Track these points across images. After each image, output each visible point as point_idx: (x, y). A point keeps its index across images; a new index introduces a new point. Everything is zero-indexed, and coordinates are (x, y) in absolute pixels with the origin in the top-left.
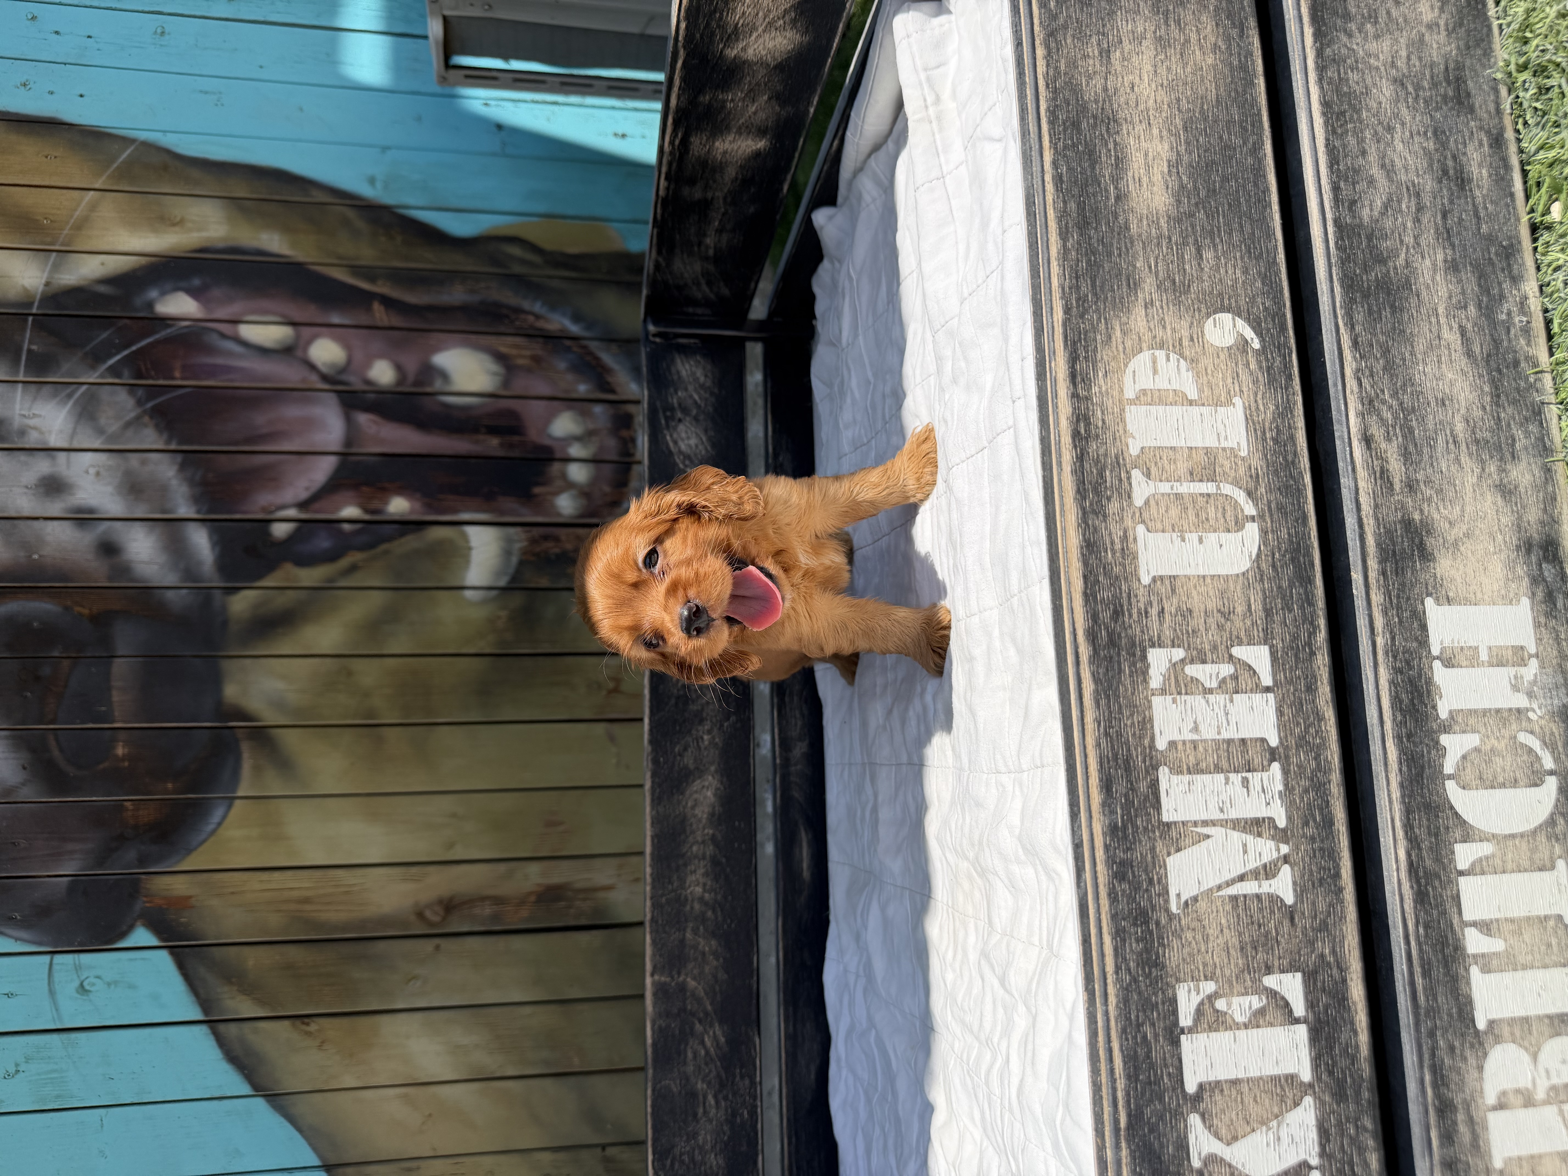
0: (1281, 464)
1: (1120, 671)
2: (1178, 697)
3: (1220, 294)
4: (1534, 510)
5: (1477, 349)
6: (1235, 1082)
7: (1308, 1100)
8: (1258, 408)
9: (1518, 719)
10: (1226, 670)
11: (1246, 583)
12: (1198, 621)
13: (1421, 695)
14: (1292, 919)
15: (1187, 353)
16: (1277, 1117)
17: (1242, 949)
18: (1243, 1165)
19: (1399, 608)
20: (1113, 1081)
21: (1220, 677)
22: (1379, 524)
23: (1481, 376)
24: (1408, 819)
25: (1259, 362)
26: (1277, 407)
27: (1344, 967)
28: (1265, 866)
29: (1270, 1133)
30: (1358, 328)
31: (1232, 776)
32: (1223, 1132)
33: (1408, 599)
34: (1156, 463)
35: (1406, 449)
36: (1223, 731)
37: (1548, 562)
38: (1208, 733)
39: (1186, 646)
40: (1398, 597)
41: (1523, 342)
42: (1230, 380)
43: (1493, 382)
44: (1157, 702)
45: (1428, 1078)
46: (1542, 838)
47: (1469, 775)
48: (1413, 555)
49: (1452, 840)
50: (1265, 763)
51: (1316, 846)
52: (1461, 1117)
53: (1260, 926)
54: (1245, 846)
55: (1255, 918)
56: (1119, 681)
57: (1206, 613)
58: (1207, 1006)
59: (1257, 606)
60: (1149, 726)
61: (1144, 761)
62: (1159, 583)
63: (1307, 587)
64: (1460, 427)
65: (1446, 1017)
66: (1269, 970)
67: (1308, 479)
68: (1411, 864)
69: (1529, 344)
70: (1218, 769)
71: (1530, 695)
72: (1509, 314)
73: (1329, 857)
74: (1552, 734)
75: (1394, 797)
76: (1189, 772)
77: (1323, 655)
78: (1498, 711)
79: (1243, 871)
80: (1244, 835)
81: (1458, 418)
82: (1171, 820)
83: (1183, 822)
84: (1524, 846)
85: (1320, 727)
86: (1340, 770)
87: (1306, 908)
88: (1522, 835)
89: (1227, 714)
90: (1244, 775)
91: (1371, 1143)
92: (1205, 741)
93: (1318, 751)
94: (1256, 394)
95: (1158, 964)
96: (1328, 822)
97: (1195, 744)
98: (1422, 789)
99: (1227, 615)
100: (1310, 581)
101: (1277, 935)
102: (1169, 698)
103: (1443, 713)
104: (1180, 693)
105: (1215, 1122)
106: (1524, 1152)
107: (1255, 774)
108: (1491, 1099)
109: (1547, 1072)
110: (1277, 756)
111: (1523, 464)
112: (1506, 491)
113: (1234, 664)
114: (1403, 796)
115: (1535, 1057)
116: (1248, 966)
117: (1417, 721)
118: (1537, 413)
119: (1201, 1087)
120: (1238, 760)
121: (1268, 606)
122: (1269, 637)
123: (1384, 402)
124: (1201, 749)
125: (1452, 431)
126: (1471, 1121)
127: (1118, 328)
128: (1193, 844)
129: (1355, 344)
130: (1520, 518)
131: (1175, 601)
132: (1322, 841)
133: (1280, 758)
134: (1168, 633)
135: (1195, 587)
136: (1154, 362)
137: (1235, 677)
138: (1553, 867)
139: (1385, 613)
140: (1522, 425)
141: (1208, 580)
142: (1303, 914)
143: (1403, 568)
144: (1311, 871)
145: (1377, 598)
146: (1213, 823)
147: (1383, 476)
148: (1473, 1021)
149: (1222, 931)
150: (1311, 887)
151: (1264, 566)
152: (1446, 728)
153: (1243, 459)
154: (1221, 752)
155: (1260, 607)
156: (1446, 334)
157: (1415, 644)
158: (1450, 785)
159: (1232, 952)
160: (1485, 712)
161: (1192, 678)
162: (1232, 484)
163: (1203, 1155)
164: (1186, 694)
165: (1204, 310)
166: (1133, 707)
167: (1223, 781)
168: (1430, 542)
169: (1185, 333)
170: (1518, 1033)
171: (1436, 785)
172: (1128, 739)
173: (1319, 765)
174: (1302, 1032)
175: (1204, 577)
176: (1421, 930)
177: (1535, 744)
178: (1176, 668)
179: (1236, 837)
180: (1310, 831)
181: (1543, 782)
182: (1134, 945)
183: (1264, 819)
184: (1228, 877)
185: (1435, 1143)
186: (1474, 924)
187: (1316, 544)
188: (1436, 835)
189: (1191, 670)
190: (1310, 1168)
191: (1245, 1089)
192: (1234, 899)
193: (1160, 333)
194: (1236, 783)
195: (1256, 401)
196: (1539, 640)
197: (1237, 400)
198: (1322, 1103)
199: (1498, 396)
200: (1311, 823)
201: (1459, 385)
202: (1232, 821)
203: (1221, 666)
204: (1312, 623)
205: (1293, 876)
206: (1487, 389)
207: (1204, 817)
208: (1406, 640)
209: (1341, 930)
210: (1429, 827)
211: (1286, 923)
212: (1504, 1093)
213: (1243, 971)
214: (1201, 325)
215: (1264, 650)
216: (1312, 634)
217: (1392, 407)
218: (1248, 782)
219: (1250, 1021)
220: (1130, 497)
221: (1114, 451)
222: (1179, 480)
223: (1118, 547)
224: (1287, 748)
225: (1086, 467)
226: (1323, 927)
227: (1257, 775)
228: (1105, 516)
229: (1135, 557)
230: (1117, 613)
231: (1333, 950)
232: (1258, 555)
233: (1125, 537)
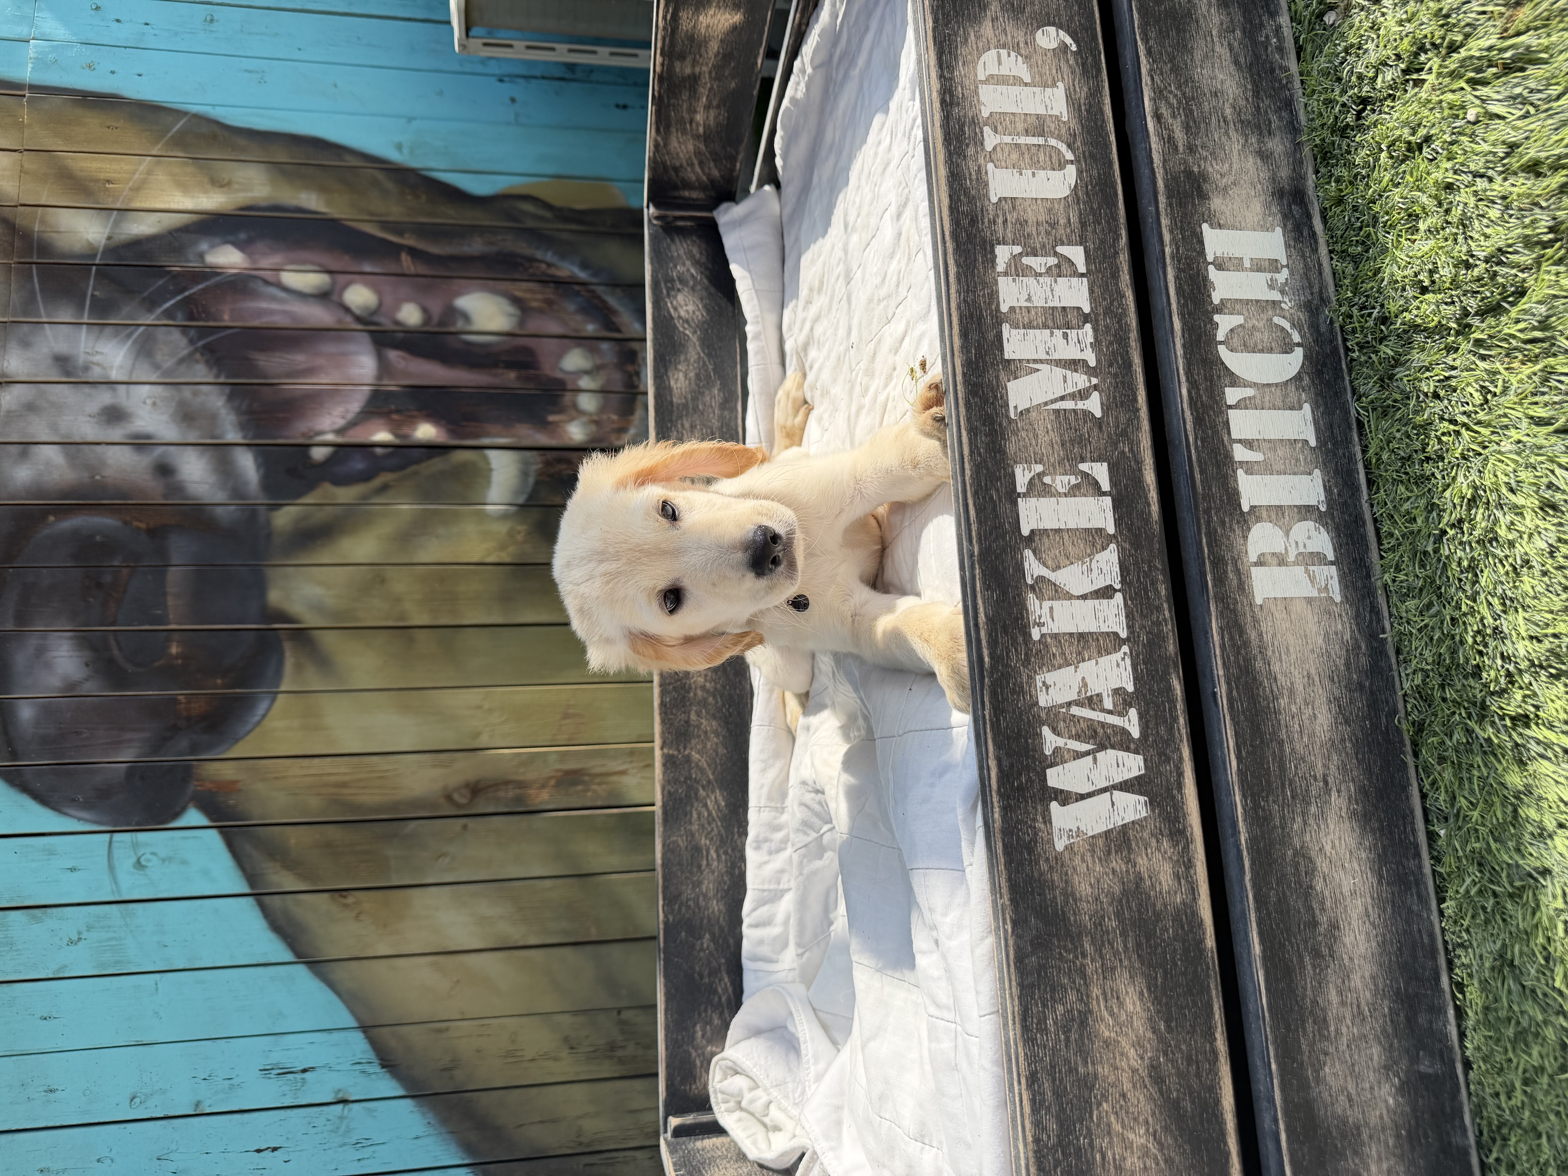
0: (1092, 127)
1: (975, 260)
2: (1017, 278)
3: (1048, 14)
4: (1286, 168)
5: (1242, 60)
6: (1059, 531)
7: (1113, 547)
8: (1075, 90)
9: (1274, 308)
10: (1052, 261)
11: (1066, 204)
12: (1031, 229)
13: (1199, 288)
14: (1100, 427)
15: (1023, 52)
16: (1089, 555)
17: (1063, 445)
18: (1065, 586)
19: (1182, 229)
21: (1048, 266)
22: (1167, 173)
23: (1245, 78)
24: (1189, 369)
25: (1076, 60)
26: (1089, 89)
27: (1140, 461)
28: (1080, 391)
29: (1085, 566)
30: (1151, 42)
31: (1056, 331)
32: (1050, 562)
33: (1189, 223)
34: (1001, 123)
35: (1187, 124)
36: (1049, 301)
37: (1296, 204)
38: (1038, 302)
39: (1022, 244)
40: (1181, 222)
41: (1277, 57)
42: (1054, 71)
43: (1254, 82)
44: (1001, 280)
45: (1204, 541)
46: (1292, 388)
47: (1236, 342)
48: (1193, 195)
49: (1223, 385)
50: (1080, 324)
51: (1118, 380)
52: (1230, 568)
53: (1076, 431)
54: (1065, 378)
55: (1073, 425)
56: (975, 267)
57: (1037, 223)
58: (1037, 480)
59: (1074, 220)
60: (995, 297)
61: (992, 320)
62: (1003, 201)
63: (1112, 208)
64: (1228, 111)
65: (1218, 501)
66: (1083, 459)
67: (1113, 138)
68: (1191, 399)
69: (1282, 58)
70: (1045, 326)
71: (1282, 292)
72: (1267, 37)
73: (1129, 388)
74: (1299, 319)
75: (1178, 353)
76: (1024, 328)
78: (1257, 301)
79: (1064, 393)
80: (1064, 370)
81: (1227, 105)
82: (1011, 358)
83: (1019, 360)
84: (1279, 393)
85: (1122, 301)
86: (1137, 331)
87: (1111, 420)
88: (1277, 385)
89: (1052, 290)
90: (1065, 331)
91: (1161, 578)
92: (1036, 307)
93: (1120, 318)
94: (1074, 81)
95: (1002, 452)
96: (1128, 365)
97: (1028, 309)
98: (1200, 349)
99: (1053, 225)
100: (1115, 204)
101: (1089, 436)
102: (1010, 278)
103: (1216, 300)
104: (1018, 275)
105: (1044, 556)
106: (1279, 596)
107: (1073, 330)
108: (1253, 557)
109: (1297, 543)
110: (1089, 320)
111: (1277, 139)
112: (1264, 156)
113: (1058, 257)
114: (1185, 354)
115: (1287, 534)
116: (1068, 456)
117: (1196, 304)
118: (1288, 104)
119: (1033, 532)
120: (1060, 321)
121: (1083, 220)
122: (1084, 240)
123: (1171, 92)
124: (1033, 312)
125: (1222, 114)
126: (1238, 572)
127: (972, 34)
128: (1027, 374)
129: (1149, 52)
130: (1274, 174)
131: (1015, 214)
132: (1123, 377)
133: (1092, 320)
134: (1009, 235)
135: (1029, 206)
136: (999, 57)
137: (1058, 266)
138: (1301, 408)
139: (1171, 232)
140: (1276, 112)
141: (1039, 202)
142: (1108, 424)
143: (1185, 203)
144: (1114, 396)
146: (1041, 362)
147: (1169, 141)
148: (1240, 505)
149: (1048, 432)
150: (1114, 407)
151: (1080, 193)
152: (1219, 310)
153: (1064, 122)
154: (1047, 315)
155: (1077, 221)
156: (1218, 48)
157: (1194, 254)
158: (1222, 349)
159: (1055, 446)
160: (1248, 302)
161: (1027, 265)
162: (1056, 139)
163: (1035, 576)
164: (1023, 276)
165: (1035, 25)
166: (984, 283)
167: (1049, 334)
168: (1206, 187)
169: (1022, 39)
170: (1274, 517)
171: (1211, 347)
172: (981, 305)
173: (1121, 326)
174: (1108, 501)
175: (1036, 199)
176: (1199, 443)
177: (1287, 325)
178: (1015, 259)
179: (1059, 371)
180: (1114, 370)
181: (1292, 351)
182: (983, 438)
183: (1079, 360)
184: (1052, 397)
186: (1240, 441)
187: (1119, 181)
188: (1211, 381)
189: (1027, 261)
190: (1115, 590)
191: (1066, 536)
192: (1057, 412)
193: (1003, 39)
194: (1058, 336)
195: (1074, 85)
196: (1289, 257)
197: (1060, 84)
198: (1123, 549)
199: (1258, 92)
200: (1115, 365)
201: (1228, 83)
202: (1056, 360)
203: (1048, 258)
204: (1115, 232)
205: (1101, 399)
206: (1249, 87)
207: (1036, 357)
208: (1187, 250)
209: (1138, 436)
210: (1205, 376)
211: (1096, 429)
212: (1263, 554)
213: (1064, 459)
214: (1033, 33)
215: (1080, 250)
216: (1116, 239)
217: (1176, 95)
218: (1067, 335)
219: (1069, 491)
220: (982, 144)
221: (970, 114)
222: (1018, 134)
223: (974, 177)
224: (1097, 315)
225: (951, 124)
226: (1124, 434)
227: (1074, 332)
228: (965, 156)
229: (987, 184)
230: (973, 221)
231: (1131, 450)
232: (1076, 186)
233: (979, 171)
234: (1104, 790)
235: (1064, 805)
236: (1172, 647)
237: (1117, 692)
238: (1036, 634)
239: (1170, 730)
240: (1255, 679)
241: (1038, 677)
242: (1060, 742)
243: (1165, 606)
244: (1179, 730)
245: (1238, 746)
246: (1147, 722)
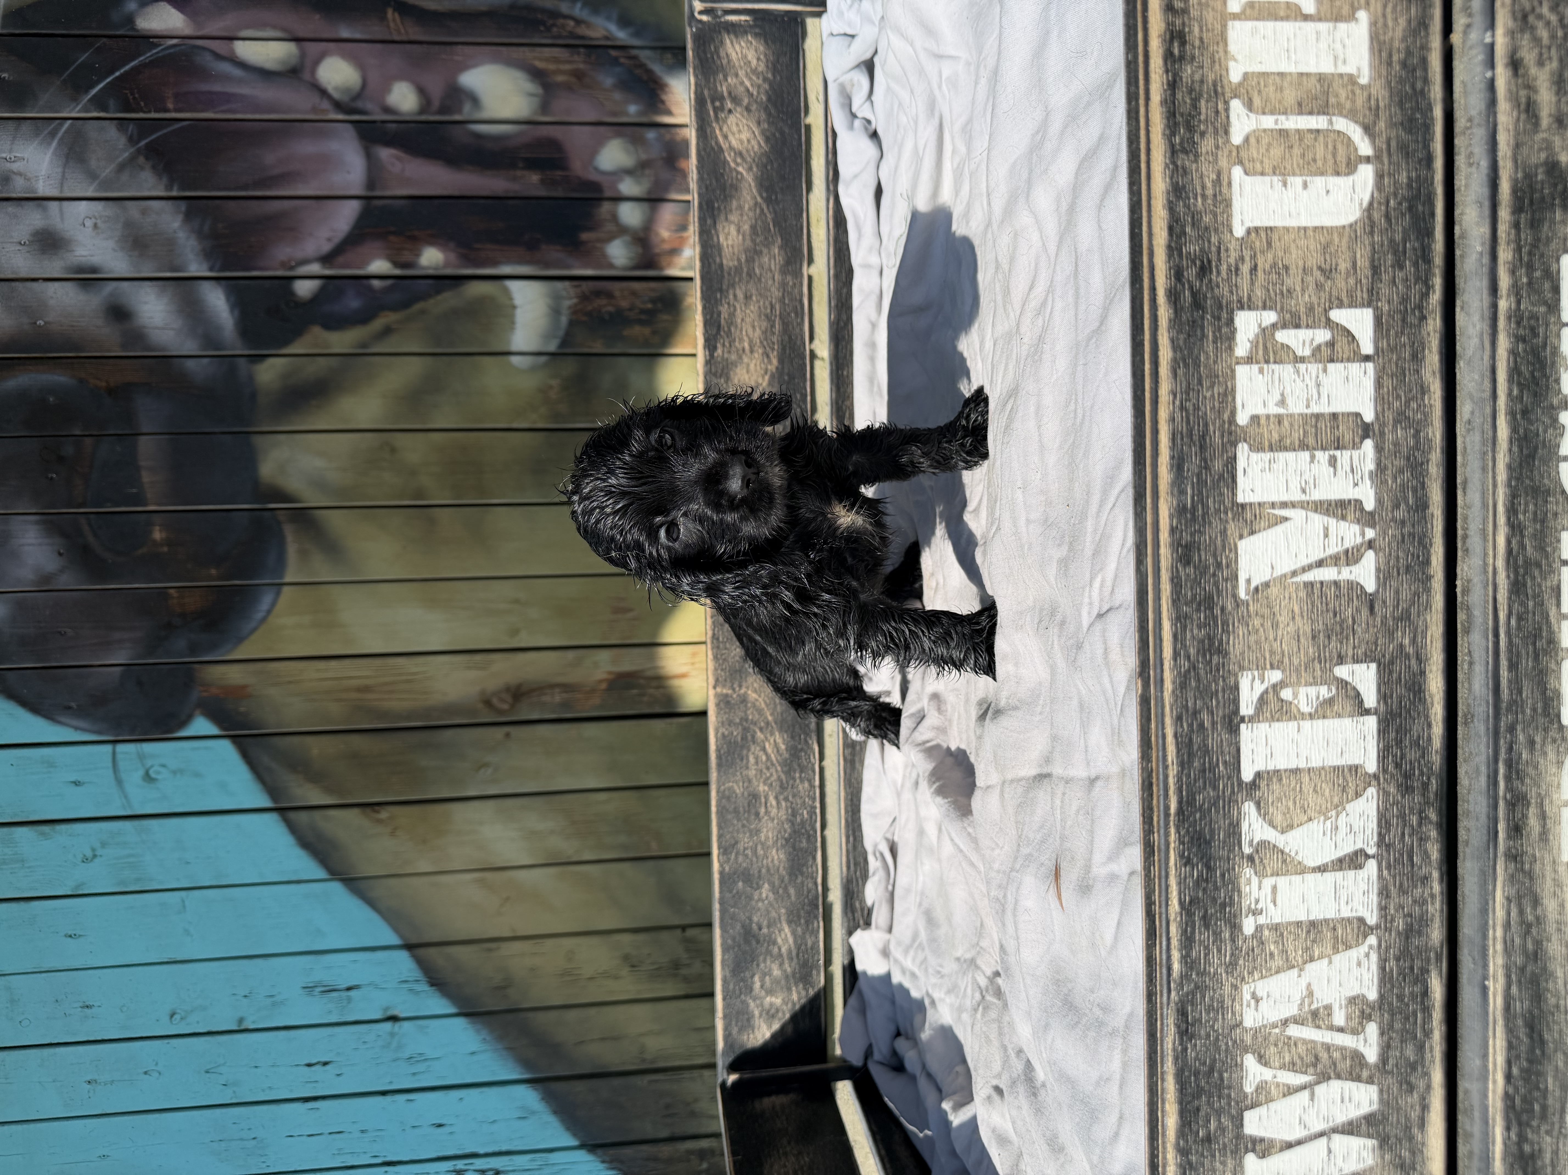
0: (1407, 93)
1: (1203, 336)
2: (1265, 366)
6: (1296, 771)
7: (1372, 791)
8: (1385, 25)
10: (1322, 335)
11: (1353, 236)
12: (1294, 281)
13: (1543, 367)
14: (1372, 609)
16: (1337, 807)
17: (1314, 637)
18: (1297, 853)
19: (1529, 267)
20: (1166, 767)
21: (1315, 344)
22: (1517, 168)
24: (1513, 504)
26: (1409, 22)
27: (1423, 658)
28: (1347, 551)
29: (1328, 823)
31: (1319, 454)
32: (1279, 819)
33: (1542, 256)
34: (1259, 92)
35: (1561, 75)
36: (1312, 404)
38: (1296, 407)
39: (1278, 307)
40: (1530, 253)
44: (1241, 371)
48: (1553, 205)
49: (1559, 527)
50: (1357, 440)
51: (1406, 530)
52: (1532, 811)
53: (1335, 615)
54: (1326, 530)
55: (1331, 606)
56: (1201, 349)
57: (1304, 270)
58: (1271, 695)
59: (1363, 262)
60: (1230, 399)
61: (1223, 436)
62: (1253, 235)
63: (1423, 241)
65: (1528, 711)
66: (1341, 660)
67: (1438, 112)
68: (1509, 552)
70: (1303, 446)
73: (1419, 543)
75: (1500, 479)
76: (1271, 449)
77: (1435, 319)
79: (1322, 556)
80: (1326, 518)
82: (1247, 500)
83: (1259, 504)
85: (1423, 400)
86: (1442, 449)
87: (1389, 596)
89: (1318, 385)
90: (1331, 453)
91: (1434, 834)
92: (1291, 415)
93: (1418, 427)
94: (1385, 7)
95: (1222, 652)
96: (1422, 505)
97: (1279, 419)
98: (1532, 471)
100: (1429, 233)
101: (1354, 623)
102: (1255, 367)
104: (1267, 362)
105: (1271, 810)
107: (1344, 452)
110: (1371, 434)
113: (1331, 329)
114: (1509, 480)
116: (1319, 656)
117: (1535, 395)
119: (1258, 775)
120: (1327, 436)
121: (1376, 263)
122: (1374, 298)
123: (1540, 17)
124: (1286, 423)
126: (1543, 817)
128: (1269, 527)
131: (1270, 256)
132: (1413, 526)
133: (1374, 434)
134: (1259, 292)
135: (1294, 241)
137: (1331, 344)
139: (1513, 272)
141: (1310, 233)
142: (1384, 602)
143: (1539, 220)
144: (1398, 558)
145: (1505, 254)
146: (1293, 505)
147: (1528, 109)
148: (1559, 717)
149: (1293, 618)
150: (1395, 574)
151: (1376, 215)
153: (1362, 87)
154: (1308, 428)
155: (1367, 264)
157: (1543, 309)
158: (1565, 468)
159: (1302, 640)
161: (1282, 344)
162: (1346, 117)
163: (1255, 842)
164: (1275, 362)
166: (1214, 376)
167: (1308, 459)
171: (1549, 467)
172: (1206, 414)
173: (1418, 442)
174: (1371, 722)
175: (1305, 229)
176: (1513, 622)
178: (1266, 333)
179: (1318, 520)
180: (1400, 514)
182: (1195, 631)
183: (1350, 501)
184: (1305, 562)
185: (1501, 835)
187: (1440, 190)
188: (1543, 521)
189: (1282, 336)
190: (1367, 856)
191: (1306, 779)
192: (1309, 585)
194: (1322, 461)
195: (1384, 16)
197: (1362, 14)
198: (1386, 793)
200: (1403, 506)
202: (1315, 502)
203: (1317, 331)
204: (1426, 282)
205: (1377, 562)
207: (1285, 498)
208: (1533, 305)
209: (1425, 620)
210: (1535, 513)
211: (1365, 612)
213: (1314, 660)
215: (1368, 314)
216: (1425, 295)
217: (1548, 23)
218: (1336, 460)
219: (1316, 711)
220: (1227, 132)
221: (1211, 77)
222: (1285, 113)
223: (1210, 192)
224: (1383, 425)
225: (1179, 96)
226: (1405, 617)
227: (1346, 454)
228: (1197, 156)
229: (1228, 204)
230: (1204, 270)
231: (1414, 641)
232: (1371, 204)
233: (1218, 182)
234: (1321, 1134)
235: (1263, 1157)
236: (1436, 934)
237: (1352, 1001)
238: (1248, 926)
239: (1421, 1048)
240: (1544, 969)
241: (1245, 988)
242: (1267, 1074)
243: (1436, 874)
244: (1431, 1049)
245: (1509, 1063)
246: (1391, 1038)
